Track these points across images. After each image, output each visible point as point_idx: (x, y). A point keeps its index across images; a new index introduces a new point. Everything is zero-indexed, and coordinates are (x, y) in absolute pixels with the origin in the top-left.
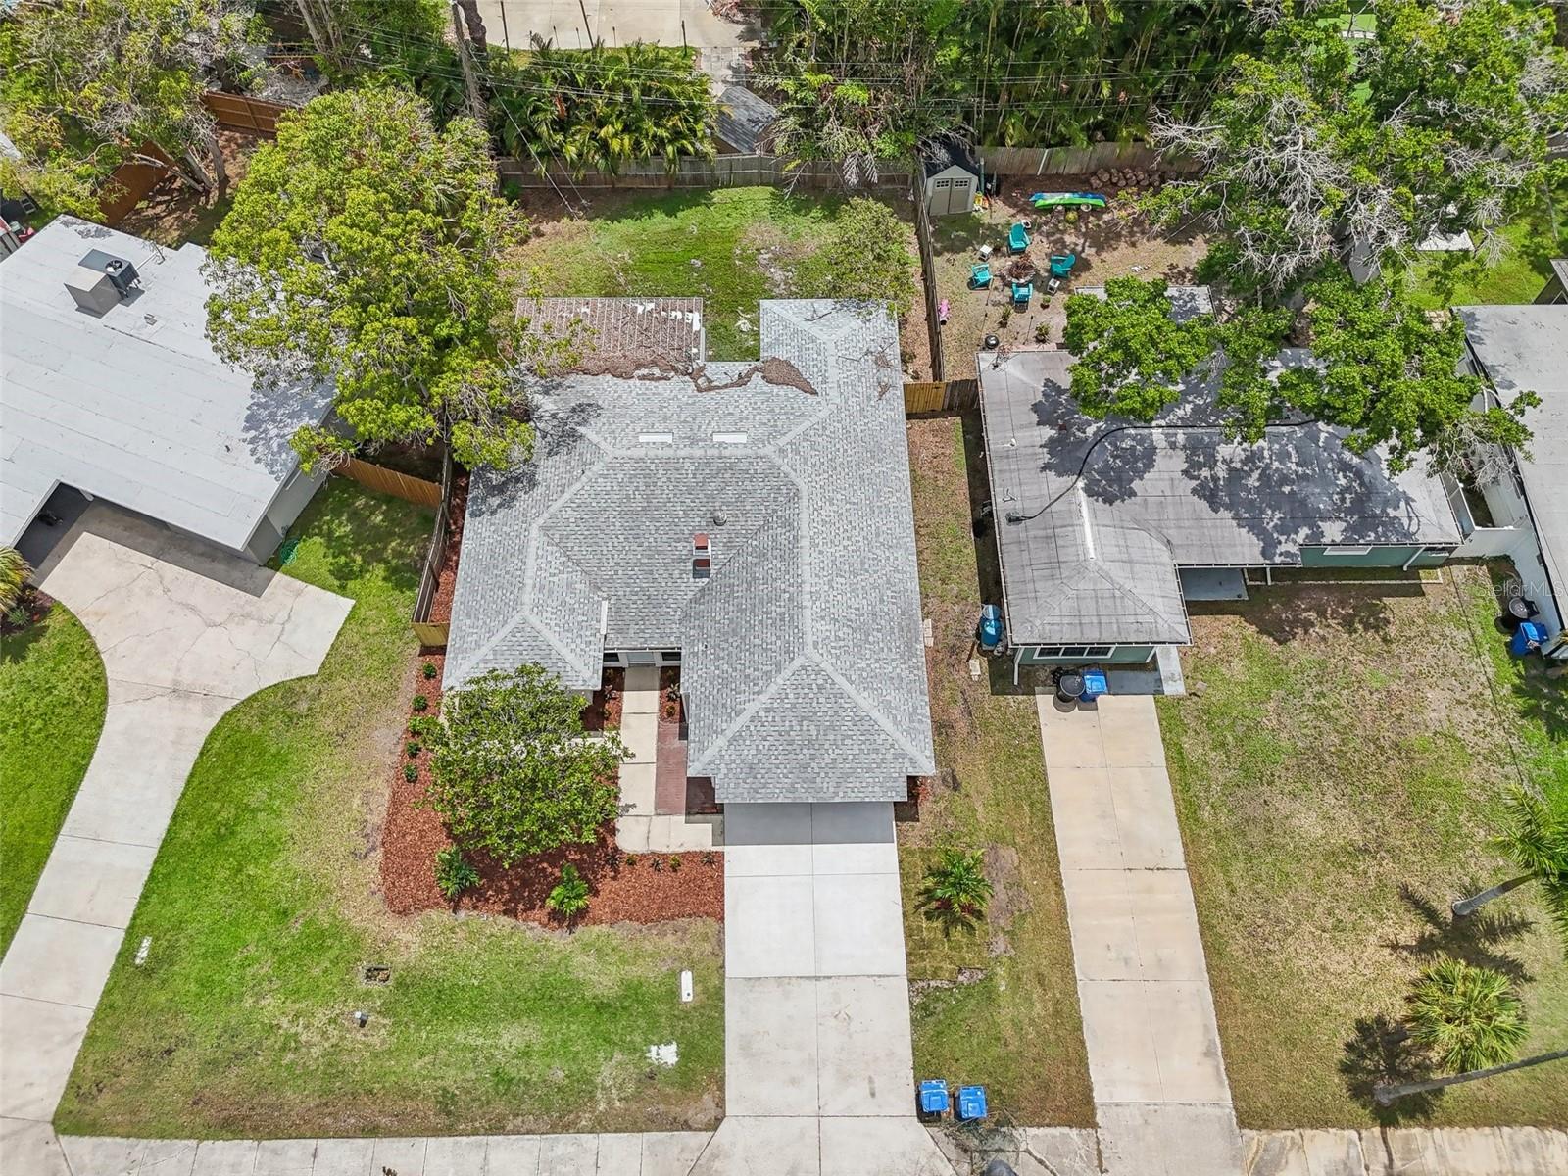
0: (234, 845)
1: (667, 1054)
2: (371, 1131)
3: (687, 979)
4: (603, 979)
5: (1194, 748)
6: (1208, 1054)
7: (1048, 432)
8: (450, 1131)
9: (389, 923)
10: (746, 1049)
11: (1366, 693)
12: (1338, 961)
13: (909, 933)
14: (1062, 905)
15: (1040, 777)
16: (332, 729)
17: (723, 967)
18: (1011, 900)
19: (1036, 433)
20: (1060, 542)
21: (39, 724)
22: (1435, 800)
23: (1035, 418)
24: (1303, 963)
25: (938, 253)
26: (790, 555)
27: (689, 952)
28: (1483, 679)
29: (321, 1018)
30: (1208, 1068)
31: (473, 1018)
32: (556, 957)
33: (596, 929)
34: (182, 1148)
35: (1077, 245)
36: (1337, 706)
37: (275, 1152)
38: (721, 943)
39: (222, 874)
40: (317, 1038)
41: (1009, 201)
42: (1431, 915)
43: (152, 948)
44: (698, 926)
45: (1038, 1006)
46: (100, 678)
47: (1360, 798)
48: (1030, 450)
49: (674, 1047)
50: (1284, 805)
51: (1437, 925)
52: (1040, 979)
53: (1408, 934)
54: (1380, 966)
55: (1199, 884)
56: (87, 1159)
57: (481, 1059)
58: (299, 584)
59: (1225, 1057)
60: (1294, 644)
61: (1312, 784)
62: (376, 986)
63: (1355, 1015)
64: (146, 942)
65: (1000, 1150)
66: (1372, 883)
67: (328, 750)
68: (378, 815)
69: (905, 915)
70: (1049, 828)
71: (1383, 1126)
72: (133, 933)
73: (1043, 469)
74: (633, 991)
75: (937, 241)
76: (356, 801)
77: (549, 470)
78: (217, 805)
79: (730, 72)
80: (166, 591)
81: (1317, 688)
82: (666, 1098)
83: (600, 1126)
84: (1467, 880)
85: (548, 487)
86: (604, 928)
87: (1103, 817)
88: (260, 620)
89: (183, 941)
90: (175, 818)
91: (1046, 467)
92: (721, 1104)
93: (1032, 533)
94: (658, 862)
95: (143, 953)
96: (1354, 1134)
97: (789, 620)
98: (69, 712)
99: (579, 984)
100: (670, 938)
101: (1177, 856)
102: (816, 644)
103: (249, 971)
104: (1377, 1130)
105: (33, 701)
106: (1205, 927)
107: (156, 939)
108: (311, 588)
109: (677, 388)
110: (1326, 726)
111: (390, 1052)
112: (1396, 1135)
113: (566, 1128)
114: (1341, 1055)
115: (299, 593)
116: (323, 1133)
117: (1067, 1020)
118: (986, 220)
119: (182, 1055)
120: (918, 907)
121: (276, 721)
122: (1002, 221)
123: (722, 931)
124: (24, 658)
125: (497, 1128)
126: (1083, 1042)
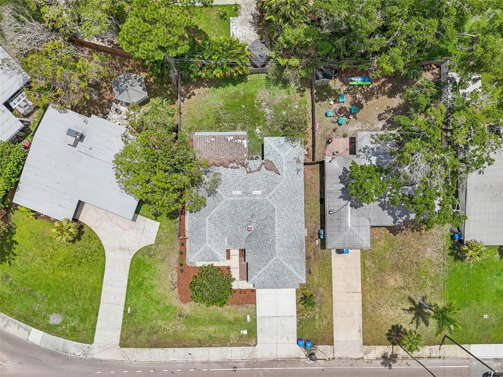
0: (143, 287)
1: (245, 332)
2: (185, 346)
3: (248, 317)
4: (230, 317)
5: (368, 263)
6: (359, 331)
7: (342, 186)
8: (201, 347)
9: (182, 305)
10: (261, 331)
11: (412, 249)
12: (391, 313)
13: (297, 308)
14: (332, 301)
15: (330, 270)
16: (161, 258)
17: (256, 314)
18: (321, 300)
19: (339, 186)
20: (342, 221)
21: (90, 257)
22: (422, 276)
23: (339, 181)
24: (383, 313)
25: (317, 102)
26: (272, 228)
27: (249, 311)
28: (442, 245)
29: (171, 324)
30: (359, 334)
31: (203, 325)
32: (219, 312)
33: (228, 307)
34: (147, 350)
35: (360, 98)
36: (404, 252)
37: (166, 350)
38: (256, 309)
39: (142, 294)
40: (170, 329)
41: (341, 80)
42: (414, 303)
43: (131, 310)
44: (250, 306)
45: (324, 323)
46: (101, 245)
47: (404, 275)
48: (337, 191)
49: (246, 331)
50: (386, 277)
51: (415, 305)
52: (326, 317)
53: (407, 307)
54: (400, 314)
55: (363, 296)
56: (128, 352)
57: (206, 333)
58: (145, 218)
59: (363, 332)
60: (398, 235)
61: (394, 272)
62: (181, 318)
63: (392, 324)
64: (129, 308)
65: (313, 350)
66: (403, 296)
67: (160, 263)
68: (175, 280)
69: (297, 304)
70: (331, 283)
71: (393, 345)
72: (126, 306)
73: (340, 198)
74: (237, 319)
75: (317, 97)
76: (170, 276)
77: (209, 201)
78: (137, 277)
79: (252, 17)
80: (111, 221)
81: (401, 248)
82: (245, 340)
83: (231, 346)
84: (424, 295)
85: (209, 207)
86: (230, 306)
87: (344, 280)
88: (137, 229)
89: (137, 308)
90: (128, 280)
91: (341, 197)
92: (256, 341)
93: (335, 217)
94: (241, 291)
95: (129, 311)
96: (386, 347)
97: (272, 246)
98: (96, 254)
99: (224, 318)
100: (244, 309)
101: (360, 289)
102: (279, 254)
103: (153, 315)
104: (391, 346)
105: (87, 251)
106: (363, 305)
107: (131, 308)
108: (148, 219)
109: (241, 171)
110: (400, 258)
111: (186, 331)
112: (395, 347)
113: (225, 346)
114: (387, 332)
115: (145, 221)
116: (175, 347)
117: (330, 326)
118: (333, 88)
119: (143, 332)
120: (300, 302)
121: (147, 257)
122: (338, 88)
123: (256, 307)
124: (81, 240)
125: (210, 346)
126: (333, 329)
